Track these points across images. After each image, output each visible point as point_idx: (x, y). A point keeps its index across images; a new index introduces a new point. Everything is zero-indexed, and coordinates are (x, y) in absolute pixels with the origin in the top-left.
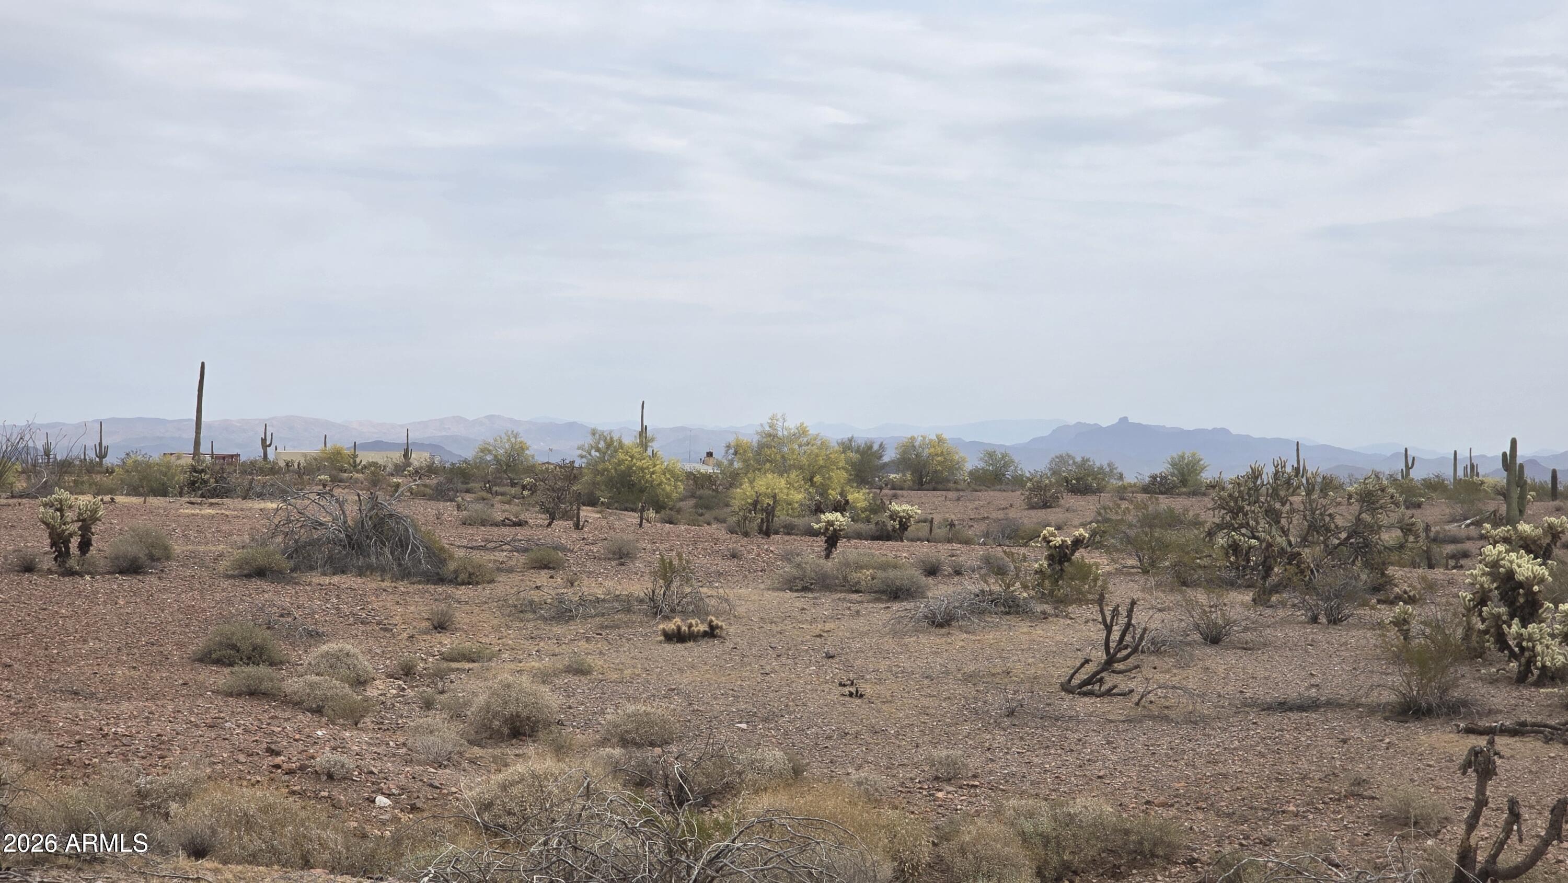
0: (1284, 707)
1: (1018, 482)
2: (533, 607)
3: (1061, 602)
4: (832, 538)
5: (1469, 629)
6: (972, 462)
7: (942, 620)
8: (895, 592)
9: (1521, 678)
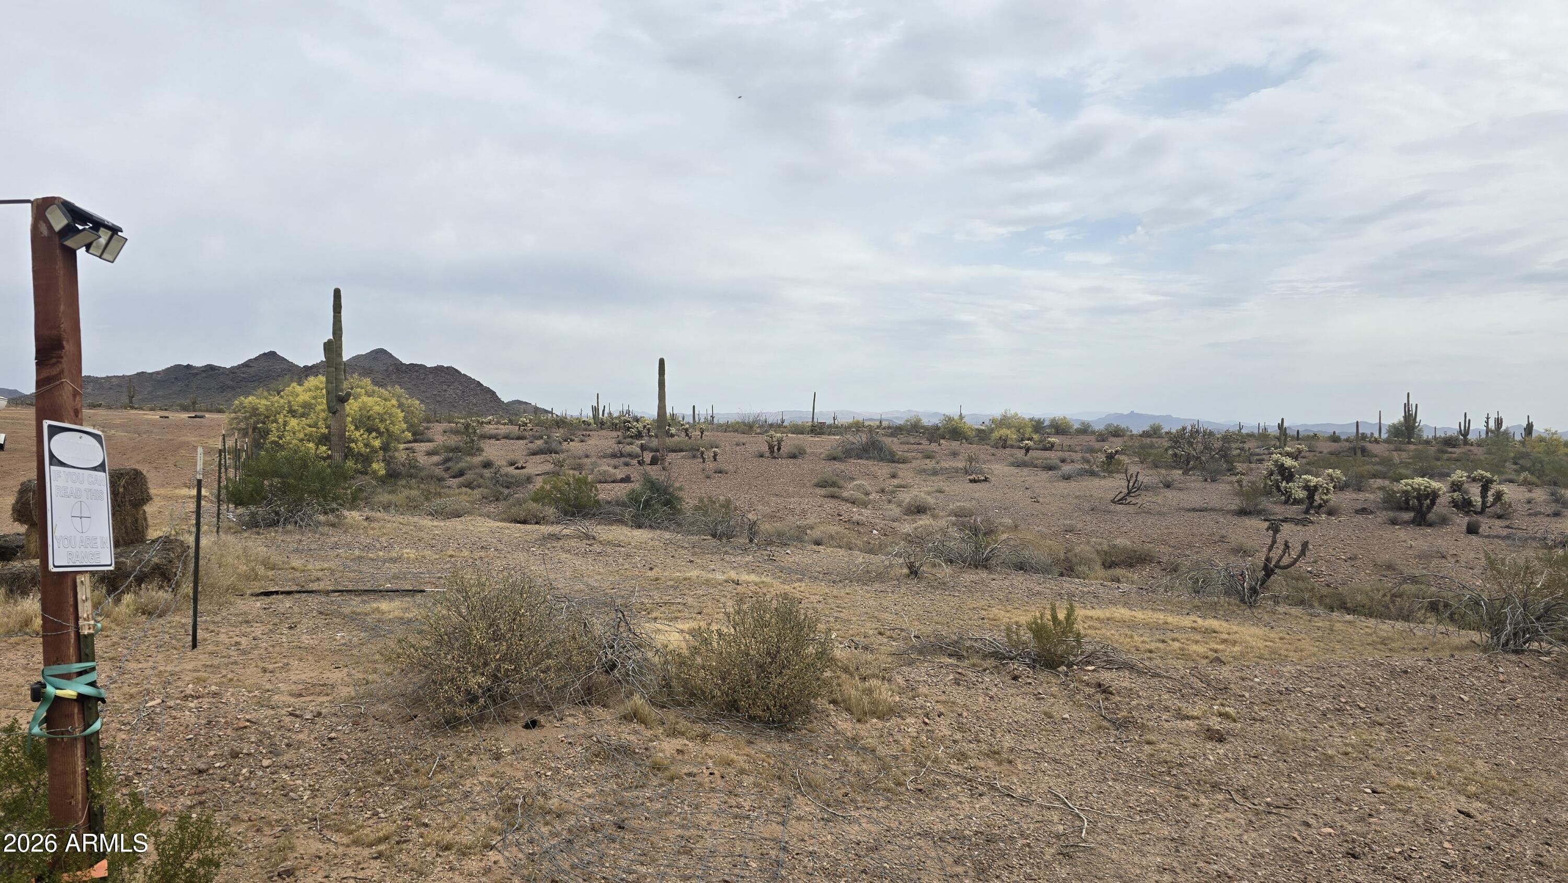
0: (1194, 510)
1: (1093, 433)
2: (924, 471)
3: (1111, 473)
4: (1028, 450)
5: (1266, 484)
6: (1076, 426)
7: (1067, 478)
8: (1050, 468)
9: (1286, 502)
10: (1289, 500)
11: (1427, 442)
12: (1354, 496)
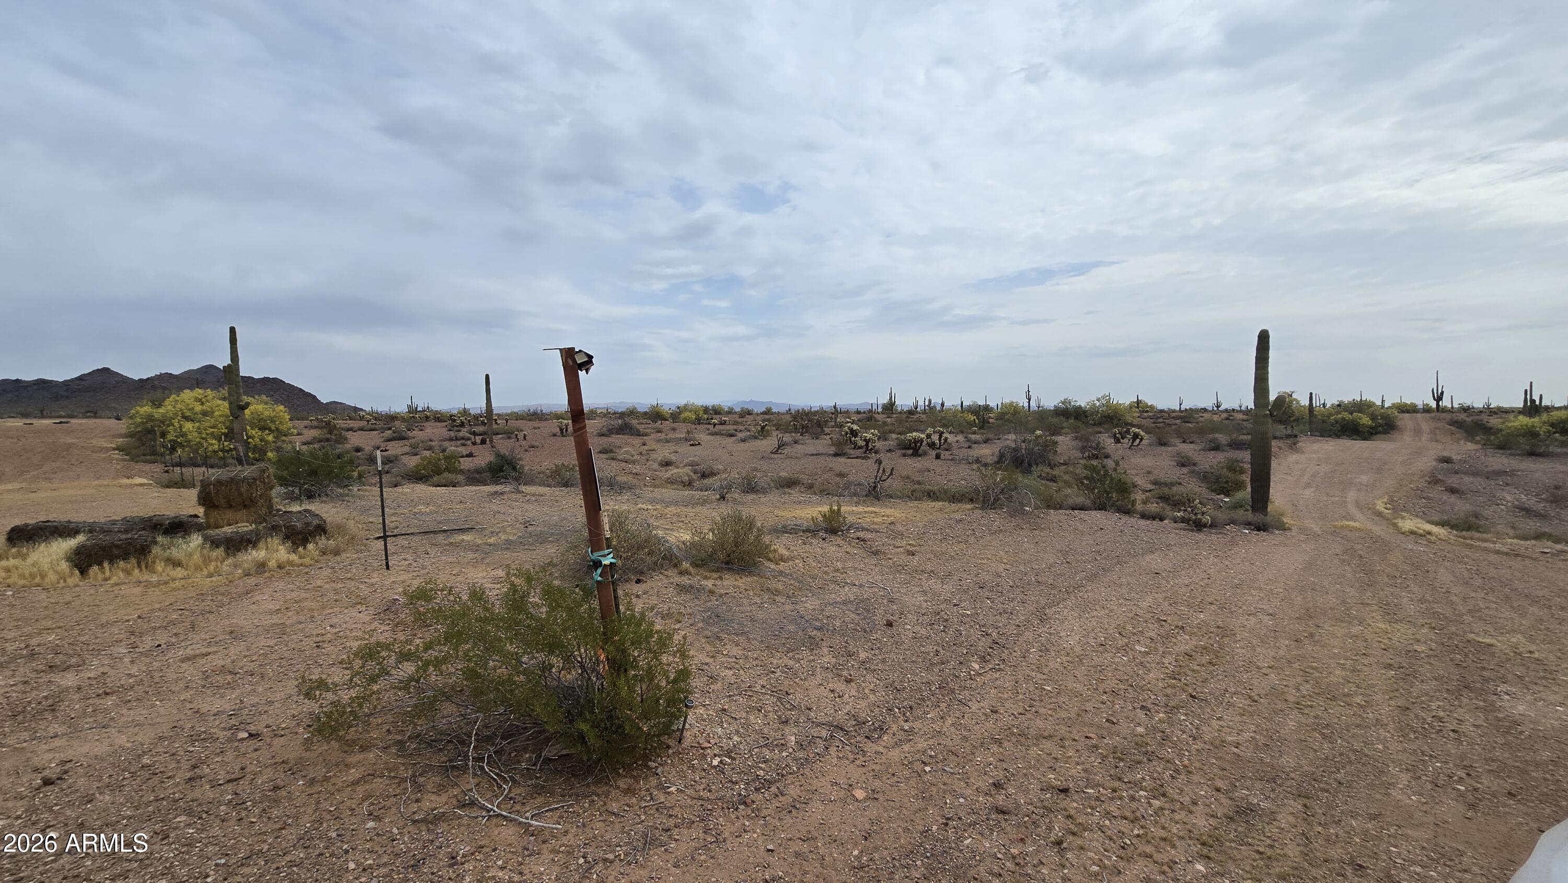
0: (813, 455)
1: (735, 413)
2: (661, 440)
3: (765, 437)
4: (715, 425)
5: (845, 439)
6: (726, 409)
7: (743, 440)
8: (732, 435)
9: (854, 448)
10: (856, 447)
11: (900, 413)
12: (884, 443)
